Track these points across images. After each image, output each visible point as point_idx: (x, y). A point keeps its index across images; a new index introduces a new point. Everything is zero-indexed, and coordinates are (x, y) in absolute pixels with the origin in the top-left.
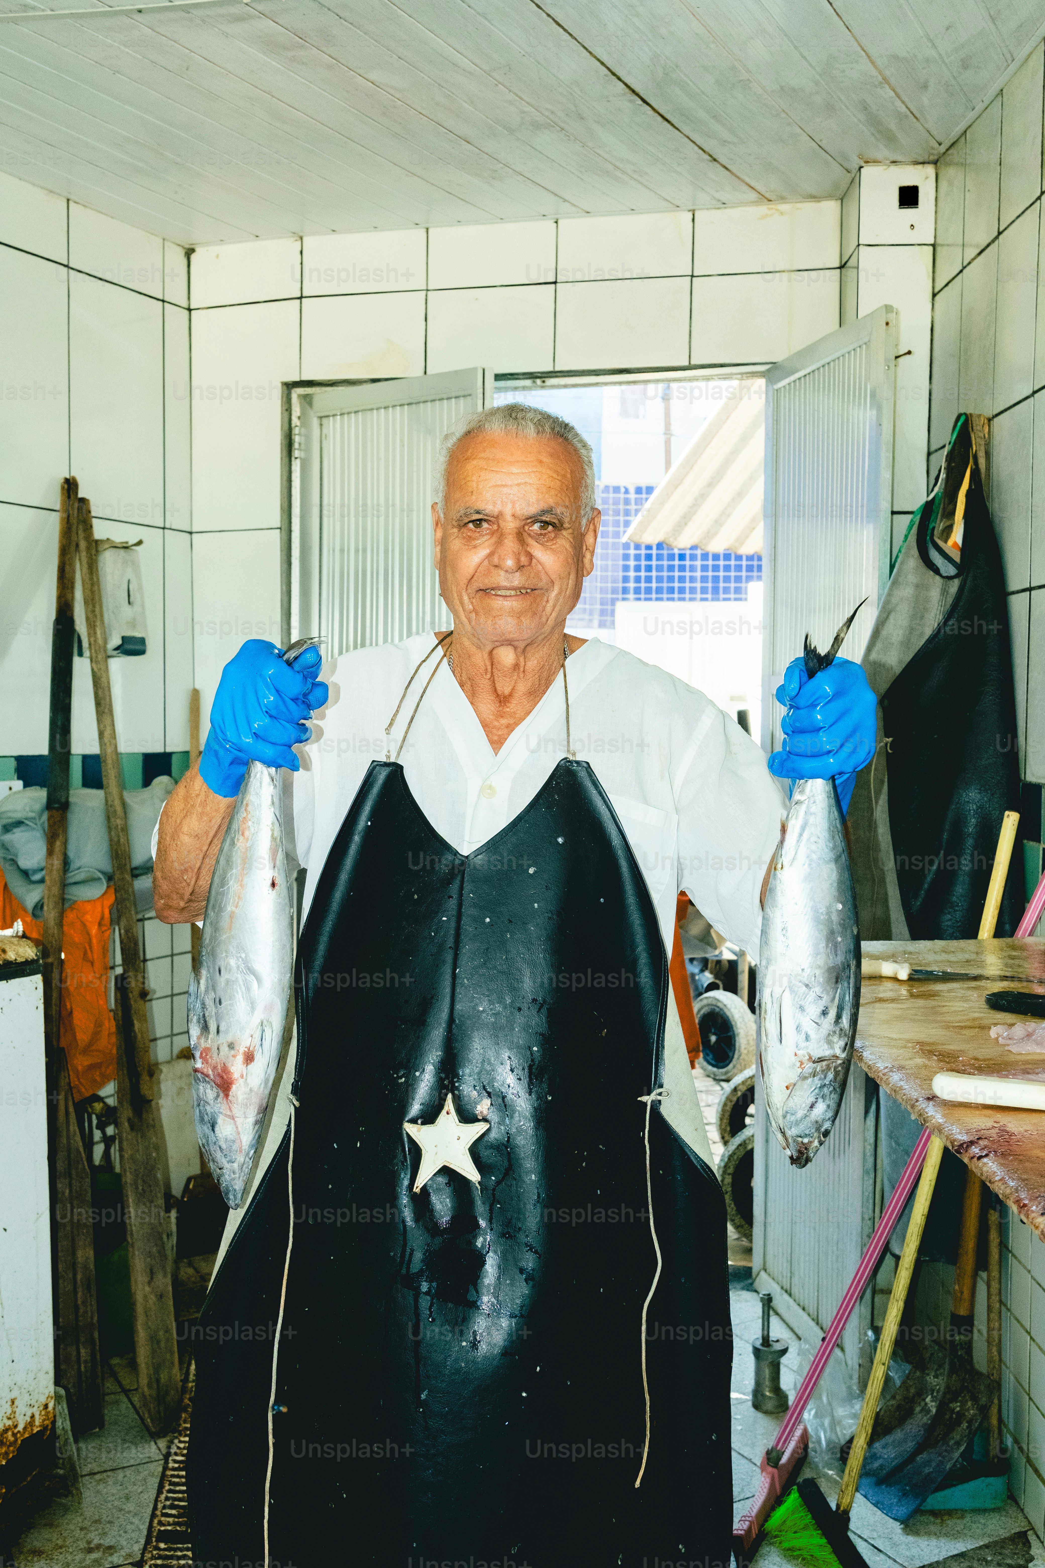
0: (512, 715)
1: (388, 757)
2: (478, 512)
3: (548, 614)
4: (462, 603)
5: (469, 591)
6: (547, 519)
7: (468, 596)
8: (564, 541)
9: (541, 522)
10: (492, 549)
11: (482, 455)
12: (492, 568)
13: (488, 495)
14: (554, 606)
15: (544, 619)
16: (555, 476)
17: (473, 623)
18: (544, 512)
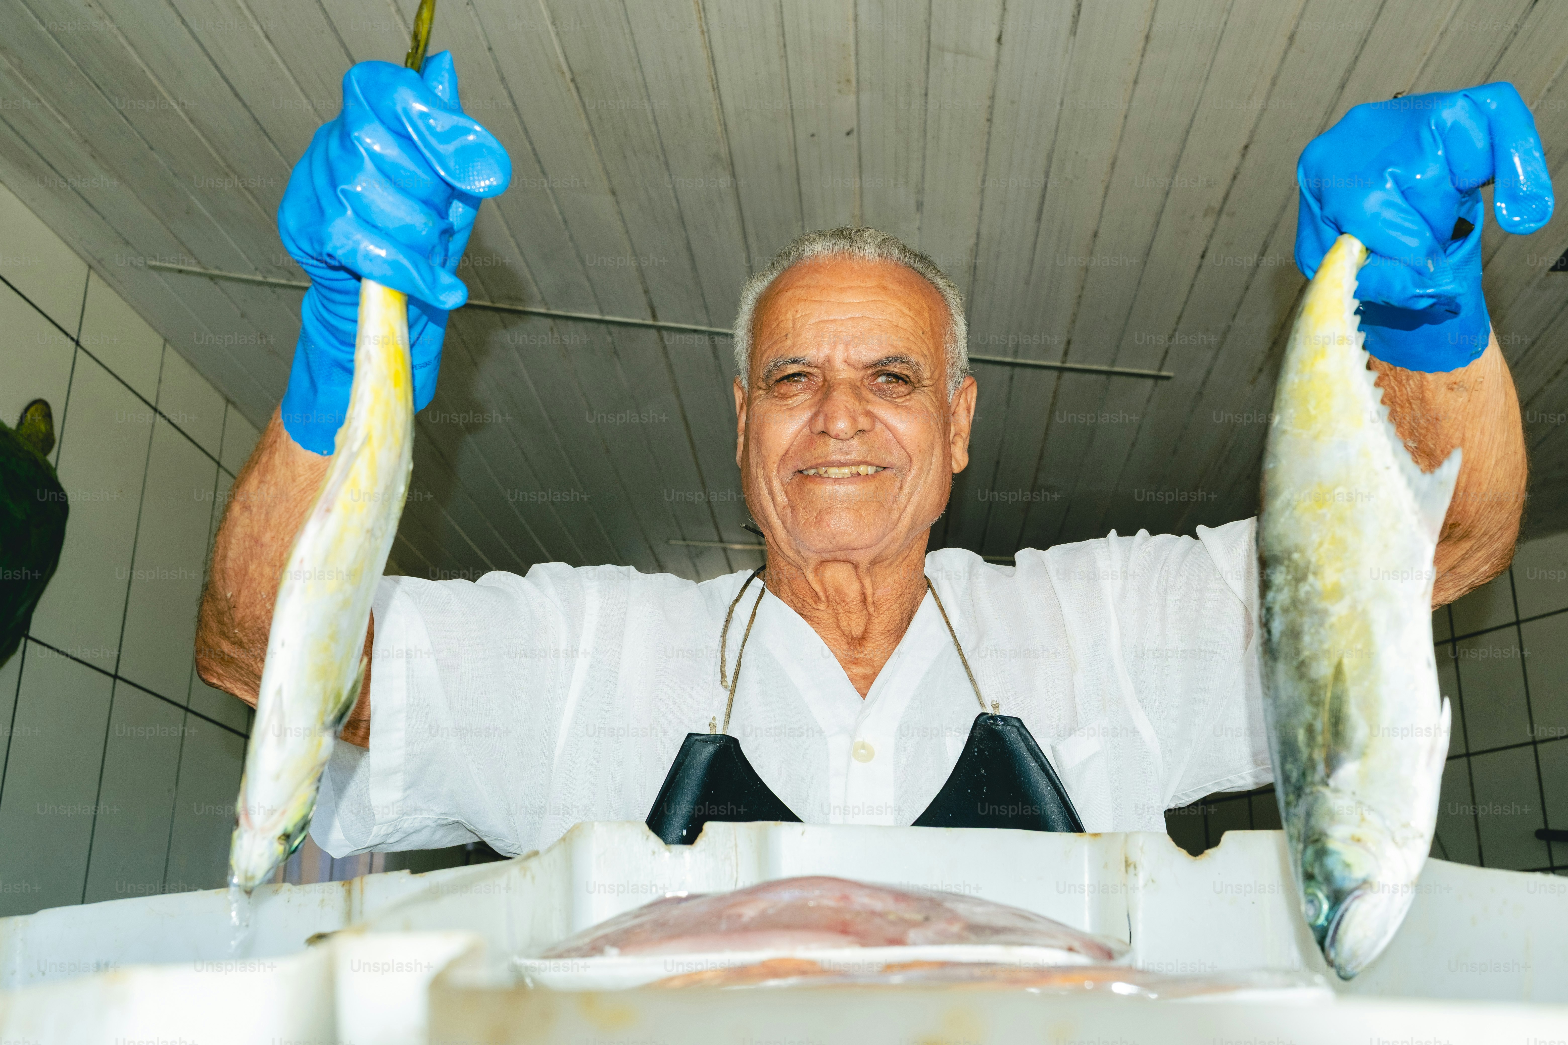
0: (869, 663)
1: (713, 726)
2: (795, 361)
3: (902, 506)
4: (772, 493)
5: (782, 473)
6: (896, 370)
7: (781, 481)
8: (922, 399)
9: (889, 375)
10: (814, 410)
11: (801, 283)
12: (815, 437)
13: (808, 336)
14: (911, 495)
15: (896, 515)
16: (906, 311)
17: (789, 524)
18: (890, 360)
